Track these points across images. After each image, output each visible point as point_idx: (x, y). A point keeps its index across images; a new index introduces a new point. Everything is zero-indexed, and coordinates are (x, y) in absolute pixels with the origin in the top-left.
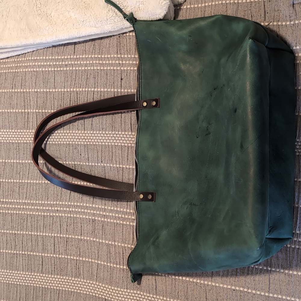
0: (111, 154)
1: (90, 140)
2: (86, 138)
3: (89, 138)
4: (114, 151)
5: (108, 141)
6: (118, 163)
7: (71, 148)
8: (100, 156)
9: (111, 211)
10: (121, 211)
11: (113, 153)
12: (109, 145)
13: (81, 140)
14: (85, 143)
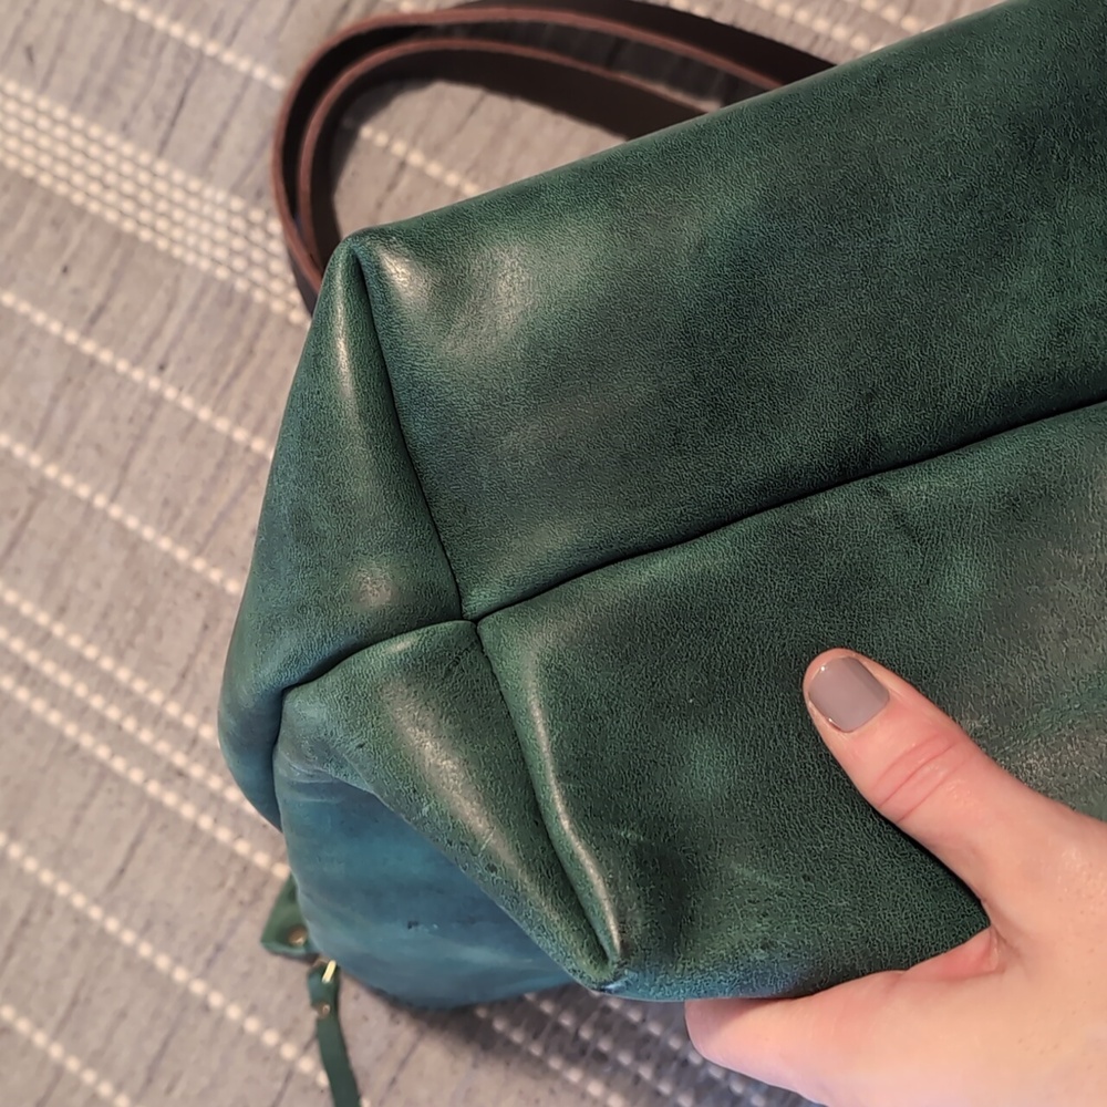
0: (238, 350)
1: (162, 224)
2: (145, 197)
3: (162, 206)
4: (263, 345)
5: (258, 275)
6: (251, 418)
7: (31, 208)
8: (169, 331)
9: (77, 663)
10: (129, 692)
11: (250, 352)
12: (247, 302)
13: (111, 197)
14: (128, 226)
